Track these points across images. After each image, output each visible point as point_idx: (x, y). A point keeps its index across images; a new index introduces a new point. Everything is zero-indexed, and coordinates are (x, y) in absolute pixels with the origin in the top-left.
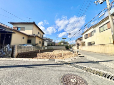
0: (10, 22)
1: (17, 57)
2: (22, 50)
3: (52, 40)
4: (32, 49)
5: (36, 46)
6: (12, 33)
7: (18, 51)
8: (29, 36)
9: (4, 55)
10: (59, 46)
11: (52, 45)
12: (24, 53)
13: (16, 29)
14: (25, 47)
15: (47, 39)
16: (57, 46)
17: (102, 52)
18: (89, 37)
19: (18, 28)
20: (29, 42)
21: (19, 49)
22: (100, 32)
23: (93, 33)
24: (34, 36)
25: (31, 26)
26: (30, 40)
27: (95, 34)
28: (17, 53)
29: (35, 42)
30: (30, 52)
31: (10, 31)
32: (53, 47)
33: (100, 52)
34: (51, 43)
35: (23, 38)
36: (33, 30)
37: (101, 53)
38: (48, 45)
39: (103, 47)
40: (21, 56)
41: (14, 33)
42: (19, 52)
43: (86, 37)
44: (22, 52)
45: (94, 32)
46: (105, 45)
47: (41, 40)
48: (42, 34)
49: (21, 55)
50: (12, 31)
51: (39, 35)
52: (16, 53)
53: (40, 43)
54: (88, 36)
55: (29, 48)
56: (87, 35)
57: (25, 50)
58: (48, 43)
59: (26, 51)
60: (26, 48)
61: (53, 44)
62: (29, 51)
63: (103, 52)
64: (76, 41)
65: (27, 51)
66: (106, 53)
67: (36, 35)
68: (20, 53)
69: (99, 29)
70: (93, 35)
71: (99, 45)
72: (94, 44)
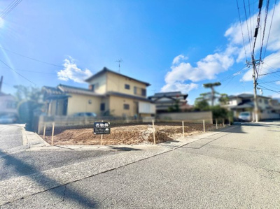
6: (68, 97)
8: (102, 97)
26: (103, 103)
35: (90, 102)
36: (106, 84)
47: (130, 102)
48: (140, 86)
53: (126, 107)
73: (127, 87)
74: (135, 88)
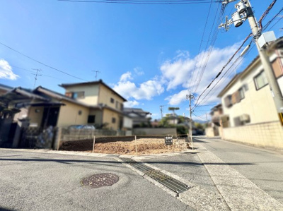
0: (60, 84)
1: (60, 149)
2: (71, 135)
3: (147, 113)
4: (91, 135)
5: (103, 127)
6: (60, 105)
7: (62, 137)
8: (91, 109)
9: (42, 144)
10: (161, 127)
11: (144, 126)
12: (75, 141)
13: (70, 95)
14: (76, 131)
15: (135, 111)
16: (156, 127)
17: (267, 145)
18: (235, 103)
19: (73, 94)
20: (91, 120)
21: (65, 134)
22: (257, 90)
23: (242, 92)
24: (100, 107)
25: (95, 89)
26: (92, 115)
27: (246, 94)
28: (61, 142)
29: (102, 119)
30: (87, 140)
31: (57, 102)
32: (147, 130)
33: (264, 144)
34: (142, 120)
35: (80, 113)
36: (99, 95)
37: (266, 147)
38: (135, 126)
39: (268, 131)
40: (66, 147)
41: (64, 105)
42: (65, 139)
43: (229, 104)
44: (71, 139)
45: (244, 89)
46: (271, 124)
47: (116, 116)
48: (120, 101)
49: (66, 145)
50: (61, 102)
51: (113, 106)
52: (58, 142)
53: (114, 120)
54: (234, 99)
55: (86, 133)
56: (230, 97)
57: (77, 136)
58: (134, 121)
59: (79, 138)
60: (79, 133)
61: (146, 124)
62: (85, 138)
63: (271, 145)
64: (212, 114)
65: (81, 139)
66: (276, 146)
67: (104, 105)
68: (66, 142)
69: (253, 82)
70: (244, 98)
71: (258, 126)
72: (248, 121)
73: (112, 101)
74: (117, 102)
